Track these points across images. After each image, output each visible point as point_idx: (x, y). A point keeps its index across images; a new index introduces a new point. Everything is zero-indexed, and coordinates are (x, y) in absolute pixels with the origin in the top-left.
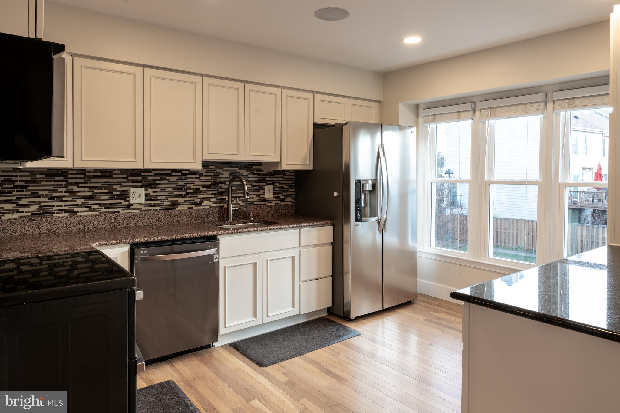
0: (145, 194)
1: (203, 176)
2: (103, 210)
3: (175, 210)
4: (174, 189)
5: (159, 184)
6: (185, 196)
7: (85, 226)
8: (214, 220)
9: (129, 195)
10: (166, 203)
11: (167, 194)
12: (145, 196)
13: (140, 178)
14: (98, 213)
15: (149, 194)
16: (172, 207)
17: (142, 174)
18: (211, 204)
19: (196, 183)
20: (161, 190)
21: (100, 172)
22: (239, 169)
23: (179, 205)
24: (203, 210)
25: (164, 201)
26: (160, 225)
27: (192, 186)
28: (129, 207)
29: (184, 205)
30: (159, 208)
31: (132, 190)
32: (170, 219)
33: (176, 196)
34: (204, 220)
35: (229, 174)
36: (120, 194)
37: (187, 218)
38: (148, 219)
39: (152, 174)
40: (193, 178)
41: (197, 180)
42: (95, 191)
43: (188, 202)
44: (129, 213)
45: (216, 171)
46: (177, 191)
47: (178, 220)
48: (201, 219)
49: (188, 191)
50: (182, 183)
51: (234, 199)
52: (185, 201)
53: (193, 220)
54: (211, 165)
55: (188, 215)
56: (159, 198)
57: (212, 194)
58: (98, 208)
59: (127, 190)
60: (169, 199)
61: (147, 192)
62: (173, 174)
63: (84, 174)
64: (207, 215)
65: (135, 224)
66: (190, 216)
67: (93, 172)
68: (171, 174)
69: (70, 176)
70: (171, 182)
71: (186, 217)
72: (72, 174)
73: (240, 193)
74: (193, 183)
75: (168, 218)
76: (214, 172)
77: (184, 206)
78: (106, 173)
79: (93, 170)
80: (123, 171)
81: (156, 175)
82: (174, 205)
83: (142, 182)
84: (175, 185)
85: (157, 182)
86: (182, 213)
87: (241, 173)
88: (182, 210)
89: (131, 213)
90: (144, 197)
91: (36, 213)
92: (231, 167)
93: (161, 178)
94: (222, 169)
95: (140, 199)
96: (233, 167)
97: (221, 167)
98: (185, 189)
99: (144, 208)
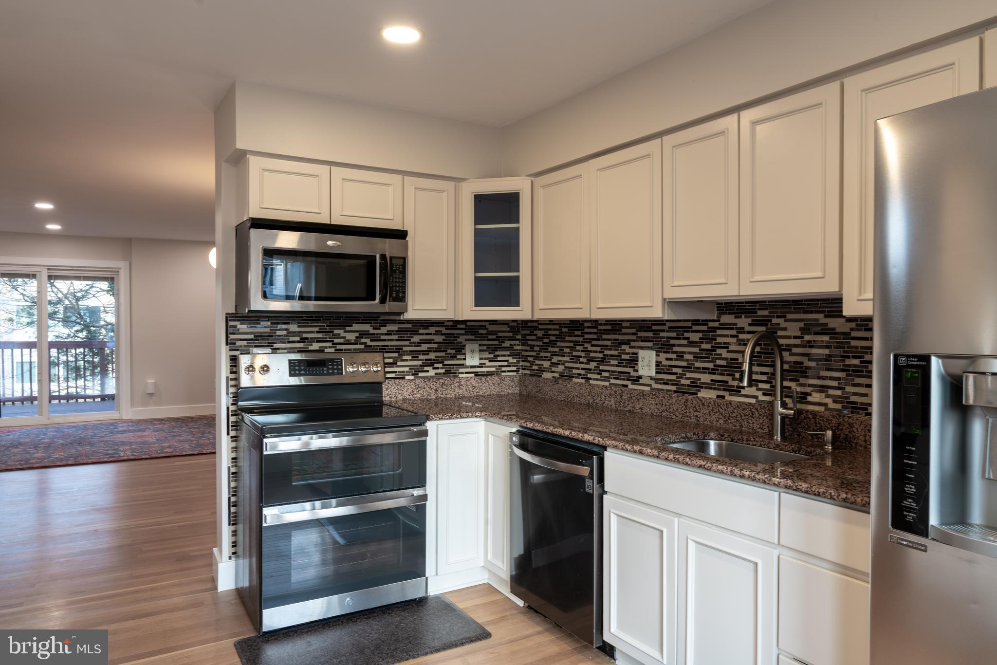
0: (657, 362)
1: (744, 333)
2: (613, 381)
3: (695, 396)
4: (696, 357)
5: (674, 345)
6: (712, 372)
7: (594, 400)
8: (760, 431)
9: (637, 361)
10: (683, 382)
11: (684, 364)
12: (656, 366)
13: (650, 334)
14: (607, 384)
15: (661, 362)
16: (693, 390)
17: (654, 327)
18: (760, 394)
19: (731, 348)
20: (677, 356)
21: (611, 324)
22: (826, 316)
23: (702, 387)
24: (739, 404)
25: (680, 378)
26: (672, 418)
27: (724, 353)
28: (637, 380)
29: (710, 388)
30: (674, 388)
31: (642, 353)
32: (685, 411)
33: (698, 370)
34: (741, 426)
35: (801, 329)
36: (628, 358)
37: (710, 415)
38: (657, 404)
39: (666, 328)
40: (726, 336)
41: (734, 340)
42: (606, 352)
43: (718, 385)
44: (635, 390)
45: (770, 321)
46: (701, 361)
47: (697, 416)
48: (735, 424)
49: (718, 362)
50: (708, 346)
51: (812, 391)
52: (712, 381)
53: (721, 421)
54: (759, 309)
55: (713, 410)
56: (675, 370)
57: (762, 373)
58: (608, 377)
59: (636, 354)
60: (689, 375)
61: (659, 359)
62: (695, 328)
63: (596, 328)
64: (746, 417)
65: (641, 409)
66: (717, 412)
67: (605, 324)
68: (691, 327)
69: (586, 330)
70: (692, 344)
71: (709, 412)
72: (588, 327)
73: (827, 377)
74: (725, 346)
75: (683, 409)
76: (767, 325)
77: (710, 391)
78: (616, 325)
79: (604, 322)
80: (633, 323)
81: (671, 329)
82: (696, 385)
83: (653, 341)
84: (696, 350)
85: (672, 342)
86: (703, 405)
87: (831, 326)
89: (637, 390)
90: (654, 367)
91: (562, 375)
92: (806, 312)
93: (678, 335)
94: (785, 317)
95: (649, 370)
96: (812, 312)
97: (781, 312)
98: (712, 358)
99: (655, 386)
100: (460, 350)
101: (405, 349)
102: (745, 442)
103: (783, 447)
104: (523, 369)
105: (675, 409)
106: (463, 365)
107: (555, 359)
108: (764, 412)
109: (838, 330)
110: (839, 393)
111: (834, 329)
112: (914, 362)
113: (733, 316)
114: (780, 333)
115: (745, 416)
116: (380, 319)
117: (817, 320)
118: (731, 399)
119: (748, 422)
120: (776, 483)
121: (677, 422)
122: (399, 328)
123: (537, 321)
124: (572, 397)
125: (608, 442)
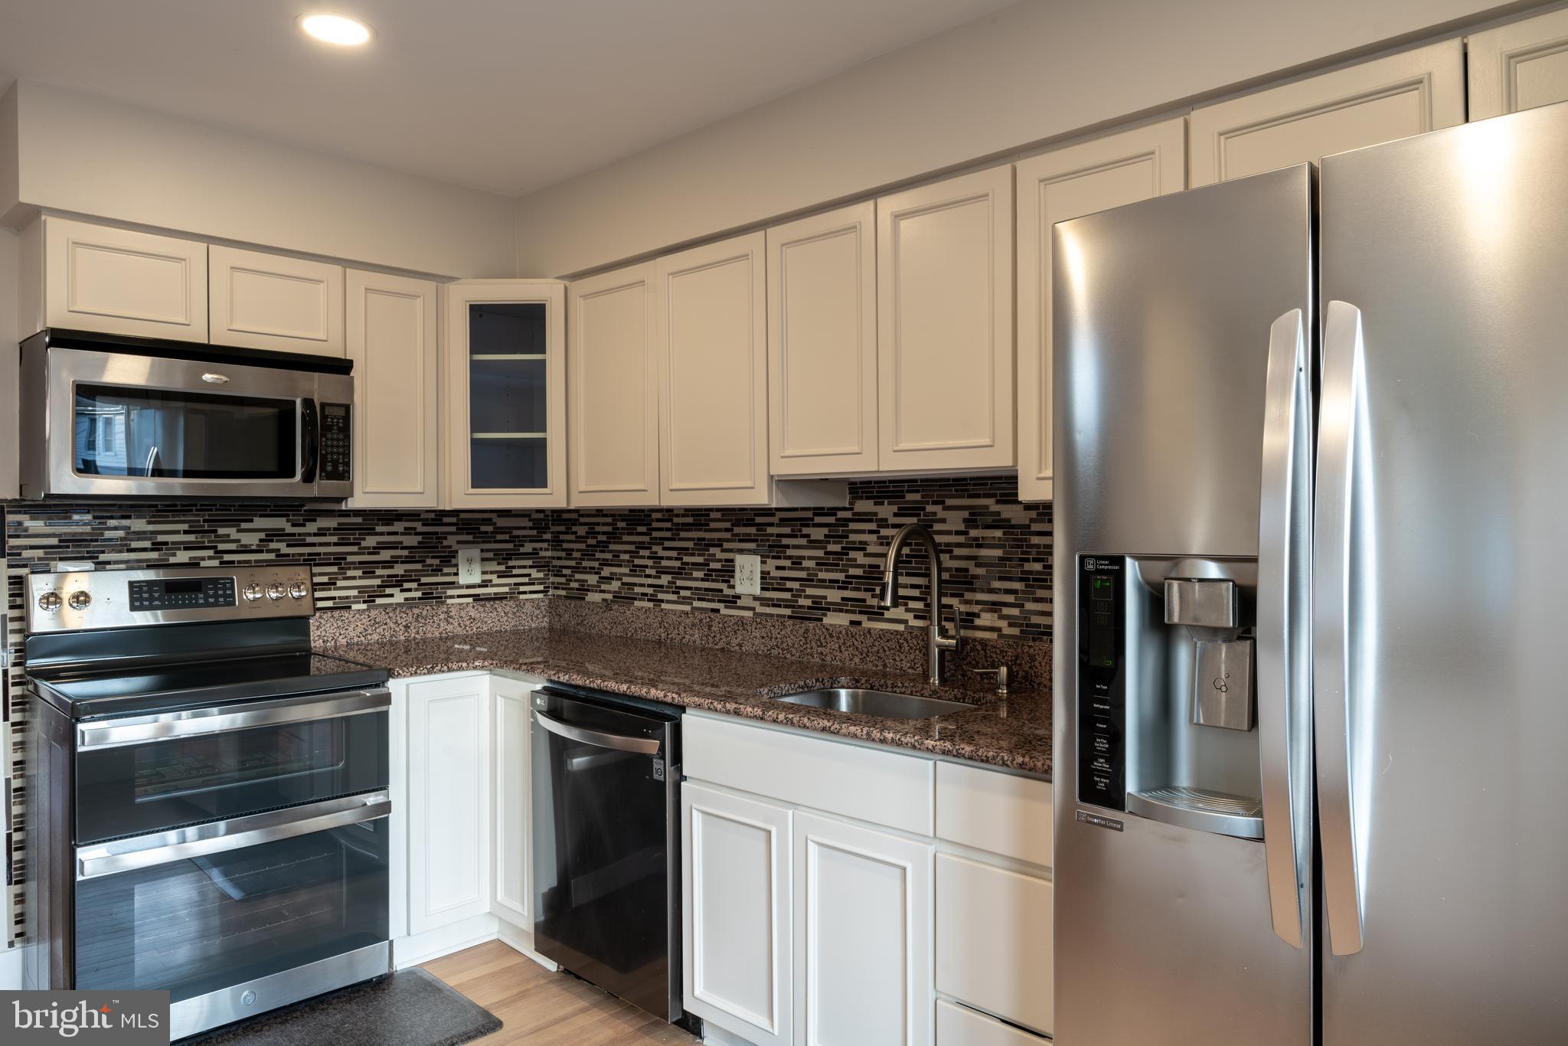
0: (762, 572)
1: (887, 526)
2: (696, 604)
3: (819, 623)
4: (820, 564)
5: (788, 547)
6: (843, 586)
7: (668, 635)
8: (911, 671)
9: (733, 571)
10: (802, 602)
11: (803, 575)
12: (762, 578)
13: (752, 530)
14: (688, 608)
15: (769, 573)
16: (817, 614)
17: (759, 520)
18: (909, 616)
19: (870, 549)
20: (793, 563)
21: (692, 516)
22: (998, 502)
23: (828, 610)
25: (797, 596)
26: (785, 658)
27: (859, 557)
28: (732, 601)
29: (841, 611)
30: (788, 612)
31: (740, 560)
32: (805, 646)
33: (822, 584)
34: (885, 666)
35: (965, 520)
36: (720, 568)
37: (841, 651)
38: (763, 637)
39: (775, 520)
40: (862, 532)
41: (874, 537)
42: (686, 559)
43: (852, 606)
44: (730, 616)
45: (924, 509)
46: (827, 571)
47: (822, 653)
48: (876, 662)
49: (852, 571)
50: (837, 548)
51: (981, 611)
52: (843, 599)
53: (857, 660)
54: (908, 491)
55: (844, 644)
56: (789, 585)
57: (913, 586)
58: (689, 598)
59: (732, 561)
60: (810, 591)
61: (766, 568)
62: (818, 520)
63: (671, 520)
64: (892, 652)
65: (740, 645)
66: (850, 646)
67: (684, 516)
68: (812, 519)
69: (655, 525)
70: (814, 544)
71: (840, 647)
72: (658, 520)
73: (1000, 590)
74: (861, 547)
75: (801, 643)
76: (919, 515)
77: (841, 614)
78: (700, 516)
79: (682, 512)
80: (727, 512)
81: (783, 522)
82: (821, 607)
83: (756, 541)
84: (820, 553)
85: (785, 541)
86: (831, 636)
87: (1004, 516)
88: (831, 625)
89: (733, 616)
90: (759, 581)
91: (617, 596)
92: (971, 496)
93: (792, 530)
94: (943, 502)
95: (752, 585)
96: (978, 496)
97: (938, 496)
98: (843, 565)
99: (760, 609)
100: (448, 559)
101: (350, 559)
102: (889, 689)
103: (943, 694)
104: (556, 588)
105: (790, 644)
106: (453, 583)
107: (606, 572)
108: (916, 643)
109: (1013, 522)
110: (1015, 612)
111: (1009, 520)
112: (1105, 566)
113: (872, 502)
114: (937, 527)
115: (890, 650)
116: (305, 508)
117: (987, 507)
118: (870, 626)
119: (894, 660)
120: (930, 747)
121: (792, 663)
122: (339, 524)
123: (576, 511)
124: (633, 631)
125: (687, 699)
